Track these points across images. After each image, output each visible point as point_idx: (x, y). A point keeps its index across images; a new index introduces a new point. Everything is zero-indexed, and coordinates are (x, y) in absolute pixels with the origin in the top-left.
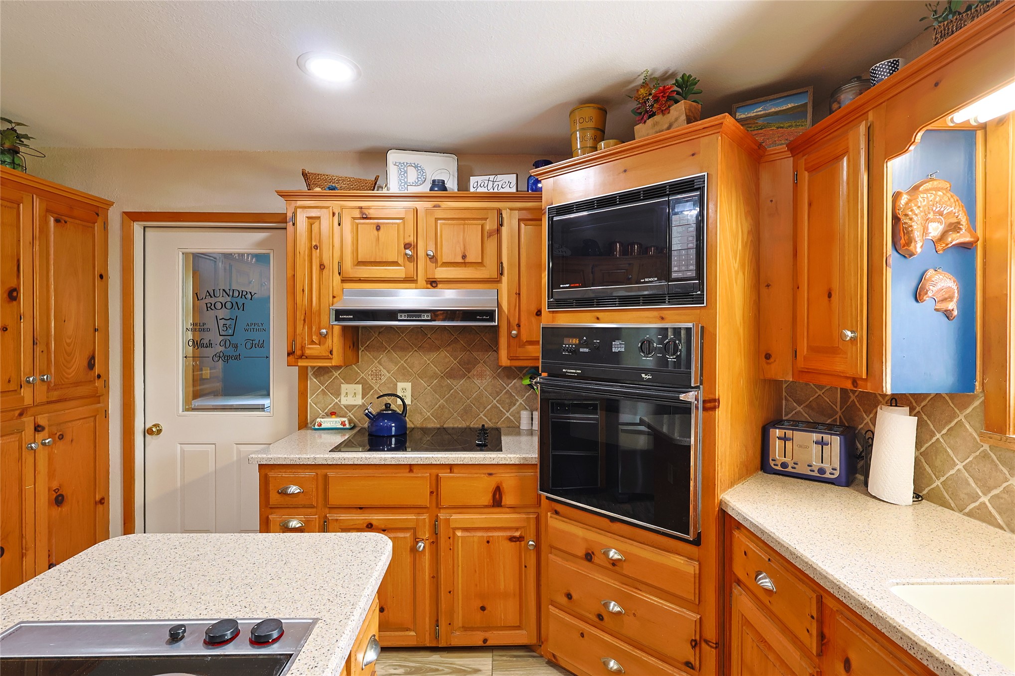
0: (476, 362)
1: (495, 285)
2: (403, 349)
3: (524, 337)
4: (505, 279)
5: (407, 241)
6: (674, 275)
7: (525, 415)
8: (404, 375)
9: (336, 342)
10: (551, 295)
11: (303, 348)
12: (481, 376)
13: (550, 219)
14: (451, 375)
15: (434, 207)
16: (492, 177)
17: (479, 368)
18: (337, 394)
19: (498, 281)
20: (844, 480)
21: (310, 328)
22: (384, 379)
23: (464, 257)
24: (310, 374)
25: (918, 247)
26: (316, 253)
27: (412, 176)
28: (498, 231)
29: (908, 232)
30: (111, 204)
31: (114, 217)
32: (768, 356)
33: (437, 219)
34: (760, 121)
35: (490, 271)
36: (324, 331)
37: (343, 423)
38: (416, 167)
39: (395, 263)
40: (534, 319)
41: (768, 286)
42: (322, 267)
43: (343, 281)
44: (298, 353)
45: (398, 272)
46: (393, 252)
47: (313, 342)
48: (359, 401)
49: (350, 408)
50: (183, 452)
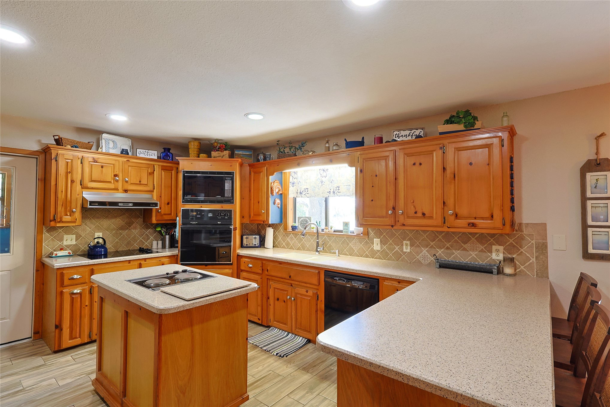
0: (133, 223)
1: (151, 193)
2: (98, 218)
3: (163, 213)
4: (155, 191)
5: (115, 173)
6: (226, 196)
7: (155, 243)
8: (99, 229)
9: (78, 215)
10: (183, 198)
11: (61, 218)
12: (135, 228)
13: (184, 175)
14: (122, 228)
15: (127, 161)
16: (147, 151)
17: (134, 225)
18: (62, 240)
19: (153, 191)
20: (259, 246)
21: (66, 208)
22: (88, 232)
23: (140, 182)
24: (44, 231)
25: (275, 193)
26: (69, 175)
27: (111, 145)
28: (153, 173)
29: (273, 191)
32: (243, 217)
33: (129, 166)
35: (150, 188)
36: (74, 210)
37: (69, 253)
38: (113, 142)
39: (110, 182)
40: (166, 206)
41: (243, 199)
42: (72, 181)
43: (82, 188)
44: (59, 220)
45: (112, 186)
46: (110, 178)
47: (67, 215)
48: (74, 242)
49: (68, 246)
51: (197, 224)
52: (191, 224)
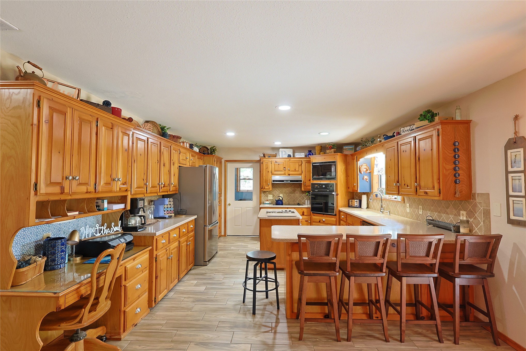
0: (296, 190)
1: (301, 175)
2: (281, 188)
3: (307, 185)
4: (303, 174)
5: (284, 167)
6: (332, 175)
7: (306, 201)
8: (281, 193)
9: (270, 186)
10: (312, 178)
11: (265, 187)
12: (297, 193)
13: (312, 165)
14: (291, 193)
15: (289, 160)
16: (300, 153)
17: (296, 191)
18: (267, 197)
19: (302, 174)
20: (359, 207)
21: (266, 183)
22: (277, 194)
23: (295, 170)
24: (262, 193)
25: (362, 172)
26: (267, 169)
27: (284, 153)
28: (302, 165)
29: (361, 171)
30: (222, 159)
31: (223, 161)
32: (349, 188)
33: (290, 163)
34: (347, 149)
35: (300, 172)
36: (269, 184)
37: (270, 202)
38: (285, 151)
39: (282, 171)
40: (309, 181)
41: (348, 176)
42: (268, 172)
43: (272, 174)
44: (264, 188)
45: (283, 173)
46: (282, 168)
47: (266, 186)
48: (272, 198)
49: (270, 200)
50: (235, 209)
51: (318, 191)
52: (315, 191)
